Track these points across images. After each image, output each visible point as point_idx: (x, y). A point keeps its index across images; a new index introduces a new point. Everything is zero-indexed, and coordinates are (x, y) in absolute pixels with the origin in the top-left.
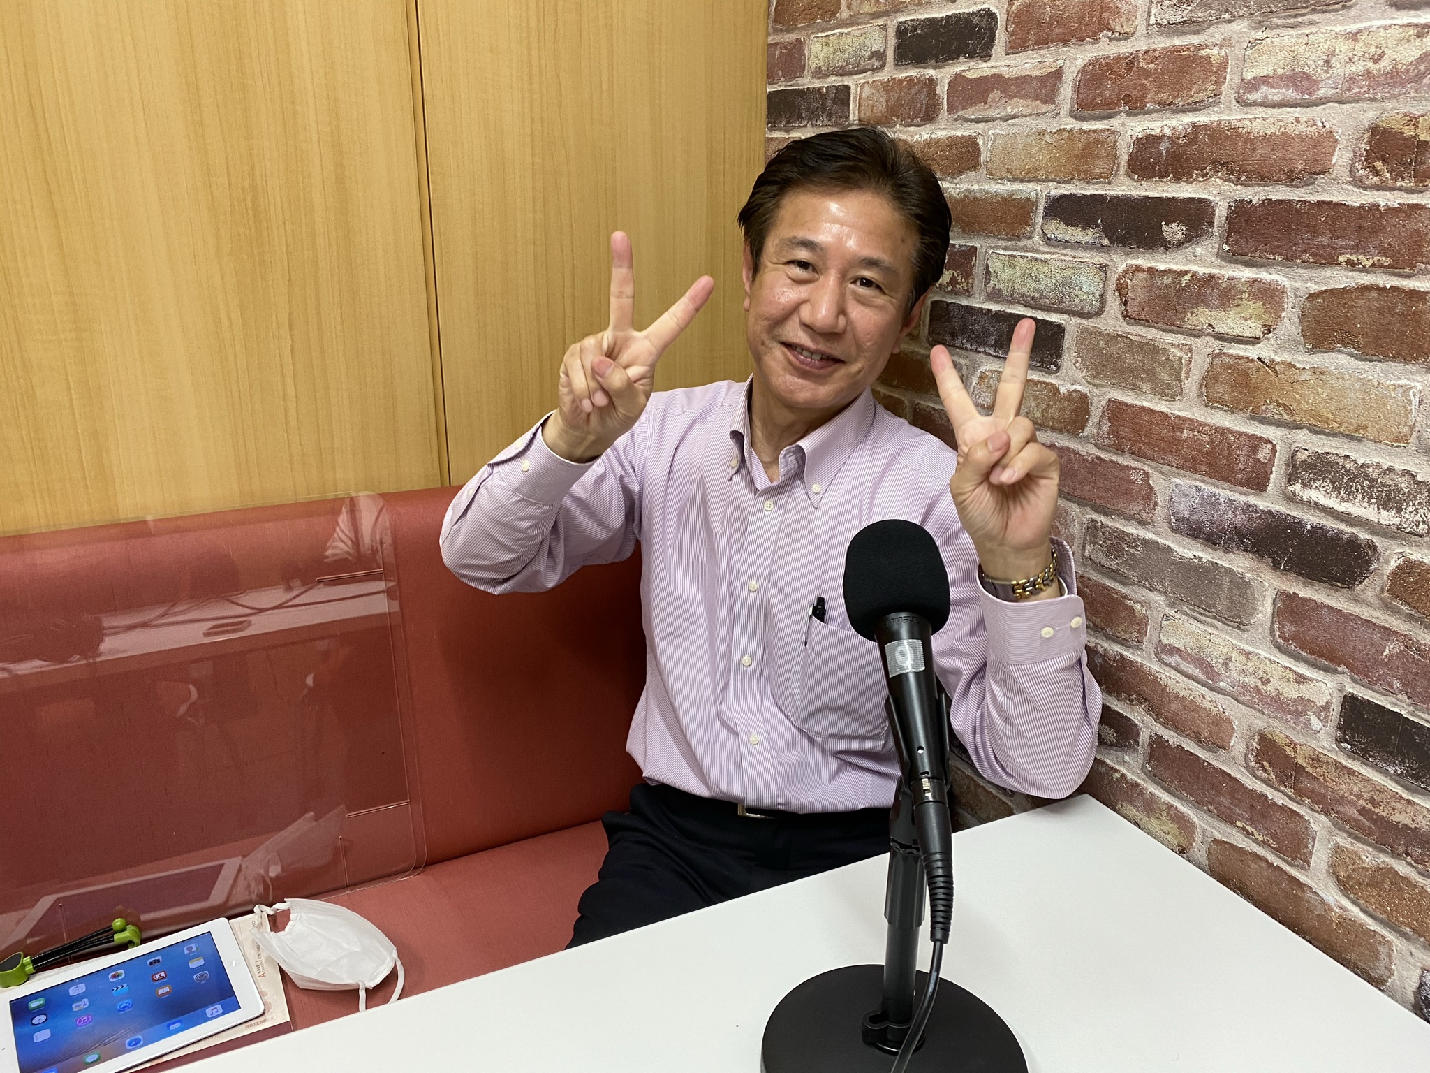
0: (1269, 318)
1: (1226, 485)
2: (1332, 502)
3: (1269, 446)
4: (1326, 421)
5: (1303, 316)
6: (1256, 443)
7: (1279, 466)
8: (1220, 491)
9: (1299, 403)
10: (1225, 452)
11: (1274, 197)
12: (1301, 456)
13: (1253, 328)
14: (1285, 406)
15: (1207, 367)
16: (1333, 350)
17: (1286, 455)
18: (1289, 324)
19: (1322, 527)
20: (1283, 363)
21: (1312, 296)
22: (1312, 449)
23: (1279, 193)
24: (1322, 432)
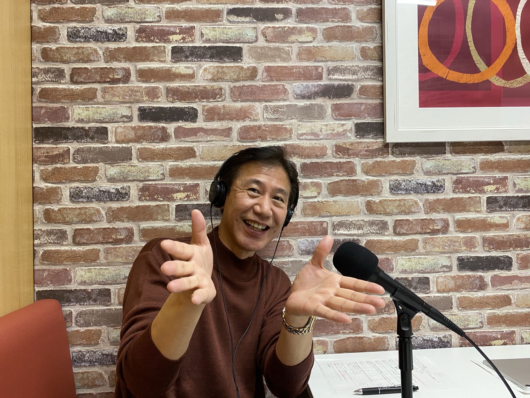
0: (319, 191)
1: (315, 236)
2: (346, 232)
3: (326, 223)
4: (340, 213)
5: (328, 189)
6: (322, 223)
7: (330, 227)
8: (314, 239)
9: (332, 210)
10: (313, 228)
11: (313, 162)
12: (335, 223)
13: (315, 194)
14: (328, 212)
15: (302, 206)
16: (338, 195)
17: (331, 224)
18: (324, 191)
19: (345, 239)
20: (325, 201)
21: (329, 184)
22: (338, 221)
23: (315, 160)
24: (339, 216)
